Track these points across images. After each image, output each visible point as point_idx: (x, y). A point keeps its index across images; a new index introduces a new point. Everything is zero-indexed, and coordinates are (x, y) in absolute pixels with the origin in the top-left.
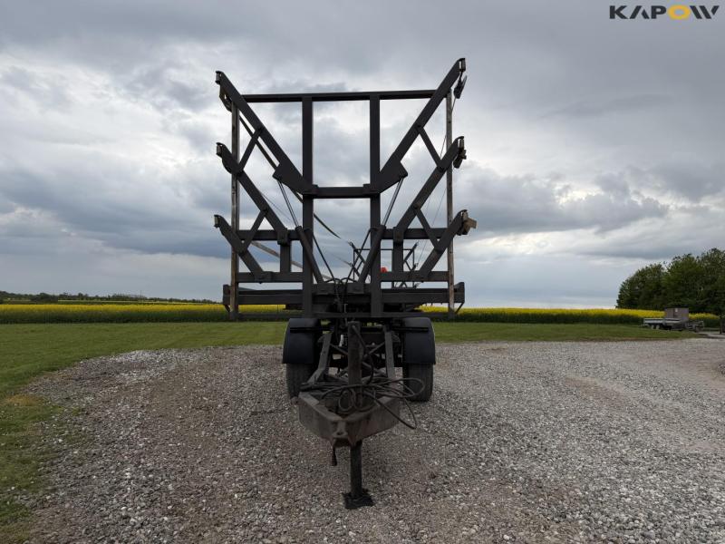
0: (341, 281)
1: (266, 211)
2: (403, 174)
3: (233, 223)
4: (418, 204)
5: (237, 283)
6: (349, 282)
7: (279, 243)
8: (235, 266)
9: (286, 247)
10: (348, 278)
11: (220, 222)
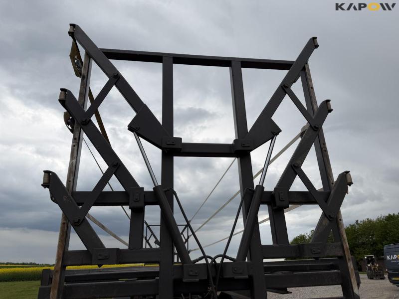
0: (213, 260)
1: (116, 167)
2: (275, 131)
3: (68, 181)
4: (298, 162)
5: (64, 267)
6: (226, 260)
7: (130, 208)
8: (64, 240)
9: (138, 214)
10: (224, 256)
11: (50, 179)
